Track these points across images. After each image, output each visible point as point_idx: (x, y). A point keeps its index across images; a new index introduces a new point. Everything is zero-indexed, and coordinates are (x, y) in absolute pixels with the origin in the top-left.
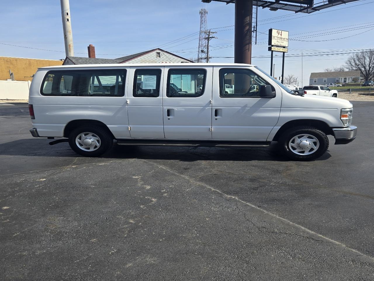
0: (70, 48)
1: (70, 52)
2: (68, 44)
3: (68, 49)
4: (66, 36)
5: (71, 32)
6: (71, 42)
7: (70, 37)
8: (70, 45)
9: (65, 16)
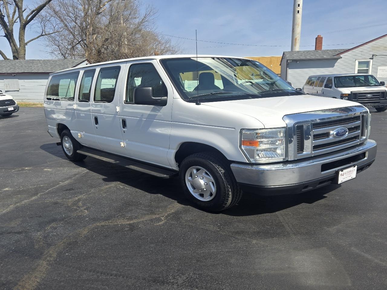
0: (296, 42)
1: (295, 46)
2: (294, 38)
3: (294, 43)
4: (294, 30)
5: (300, 24)
6: (298, 36)
7: (298, 29)
8: (296, 39)
9: (296, 8)
